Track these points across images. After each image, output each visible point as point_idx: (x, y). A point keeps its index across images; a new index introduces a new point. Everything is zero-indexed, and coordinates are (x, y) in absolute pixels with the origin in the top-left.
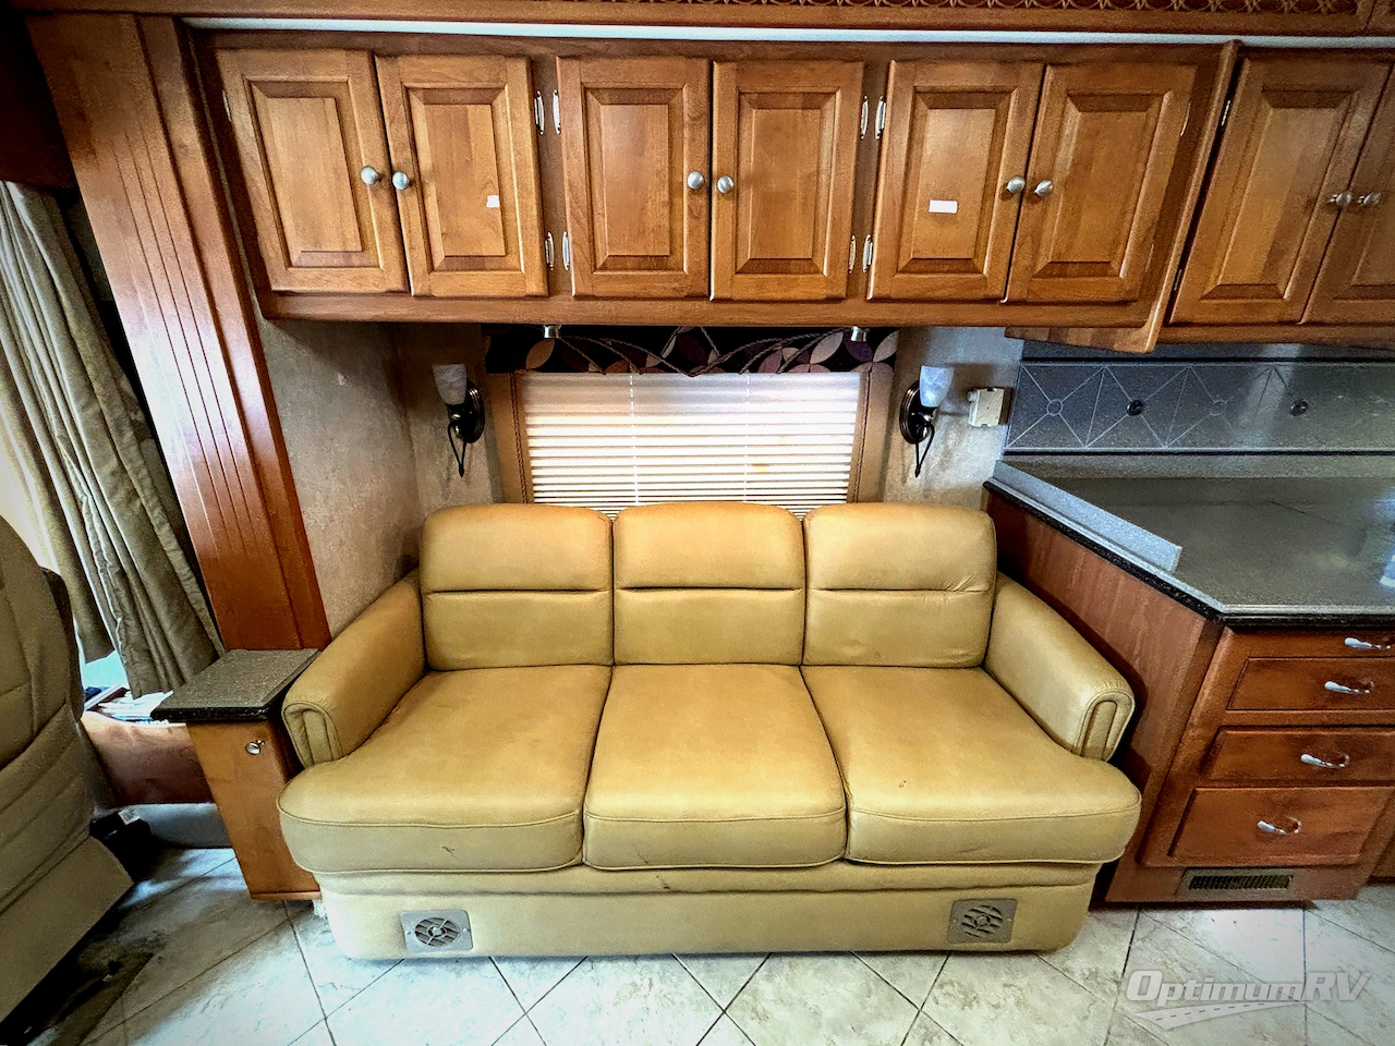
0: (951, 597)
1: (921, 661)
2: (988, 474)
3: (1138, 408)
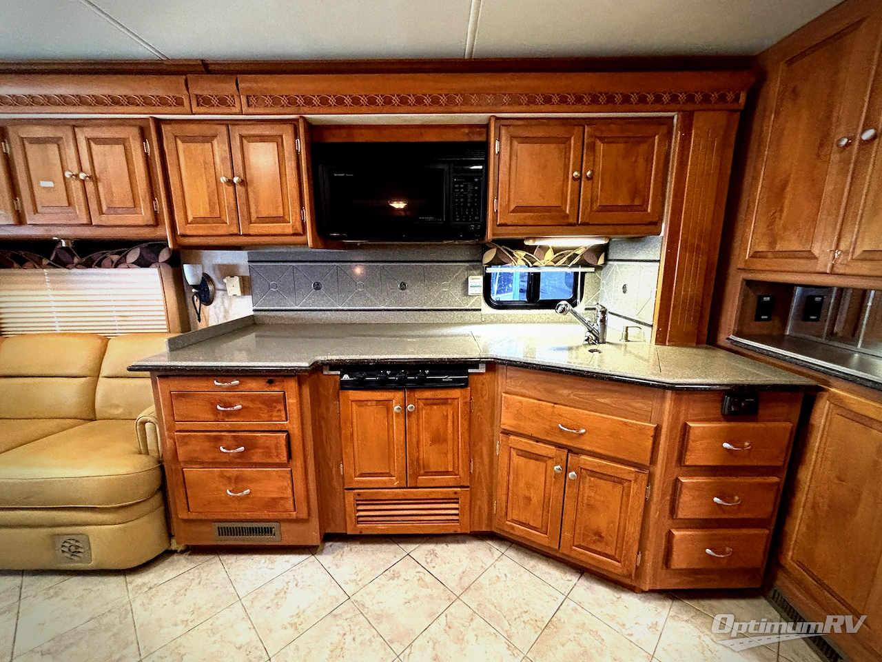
3: (317, 287)
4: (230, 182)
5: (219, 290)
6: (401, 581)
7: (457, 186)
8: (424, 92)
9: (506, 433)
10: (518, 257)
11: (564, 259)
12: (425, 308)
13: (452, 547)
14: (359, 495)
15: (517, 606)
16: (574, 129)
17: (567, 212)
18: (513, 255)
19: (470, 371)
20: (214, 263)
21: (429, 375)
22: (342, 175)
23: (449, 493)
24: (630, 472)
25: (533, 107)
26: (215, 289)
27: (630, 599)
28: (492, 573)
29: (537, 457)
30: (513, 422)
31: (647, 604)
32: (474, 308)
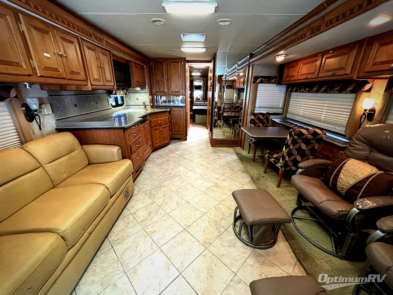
0: (76, 151)
1: (80, 168)
2: (55, 127)
3: (76, 105)
17: (140, 83)
29: (157, 129)
30: (153, 125)
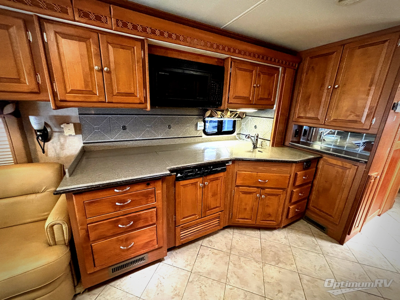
0: (39, 195)
3: (124, 128)
4: (102, 70)
5: (56, 132)
6: (206, 257)
7: (213, 85)
8: (214, 42)
9: (238, 186)
10: (218, 114)
11: (234, 115)
12: (179, 136)
13: (215, 236)
14: (182, 227)
15: (250, 248)
16: (255, 67)
17: (251, 99)
18: (217, 114)
19: (226, 164)
20: (50, 115)
21: (213, 168)
22: (164, 73)
23: (217, 215)
24: (281, 191)
25: (245, 57)
26: (52, 132)
27: (276, 232)
28: (234, 240)
29: (250, 193)
30: (241, 182)
31: (280, 232)
32: (199, 135)
